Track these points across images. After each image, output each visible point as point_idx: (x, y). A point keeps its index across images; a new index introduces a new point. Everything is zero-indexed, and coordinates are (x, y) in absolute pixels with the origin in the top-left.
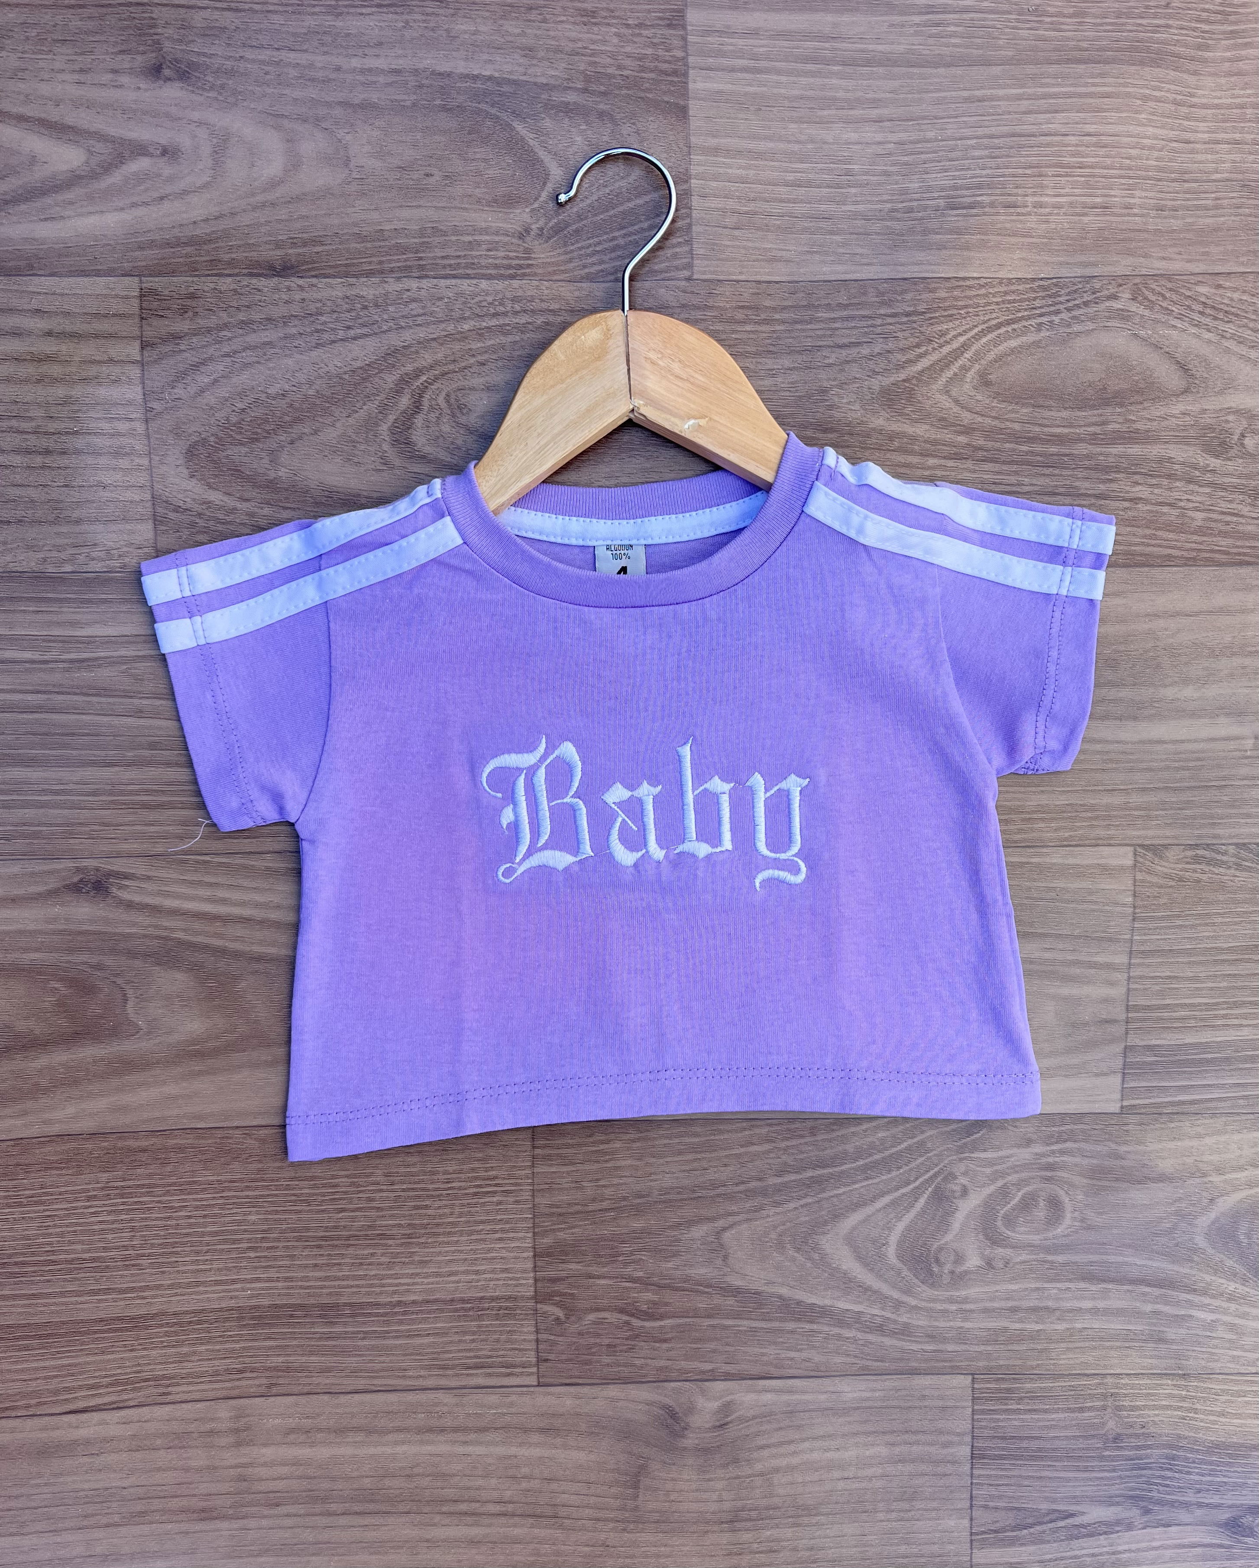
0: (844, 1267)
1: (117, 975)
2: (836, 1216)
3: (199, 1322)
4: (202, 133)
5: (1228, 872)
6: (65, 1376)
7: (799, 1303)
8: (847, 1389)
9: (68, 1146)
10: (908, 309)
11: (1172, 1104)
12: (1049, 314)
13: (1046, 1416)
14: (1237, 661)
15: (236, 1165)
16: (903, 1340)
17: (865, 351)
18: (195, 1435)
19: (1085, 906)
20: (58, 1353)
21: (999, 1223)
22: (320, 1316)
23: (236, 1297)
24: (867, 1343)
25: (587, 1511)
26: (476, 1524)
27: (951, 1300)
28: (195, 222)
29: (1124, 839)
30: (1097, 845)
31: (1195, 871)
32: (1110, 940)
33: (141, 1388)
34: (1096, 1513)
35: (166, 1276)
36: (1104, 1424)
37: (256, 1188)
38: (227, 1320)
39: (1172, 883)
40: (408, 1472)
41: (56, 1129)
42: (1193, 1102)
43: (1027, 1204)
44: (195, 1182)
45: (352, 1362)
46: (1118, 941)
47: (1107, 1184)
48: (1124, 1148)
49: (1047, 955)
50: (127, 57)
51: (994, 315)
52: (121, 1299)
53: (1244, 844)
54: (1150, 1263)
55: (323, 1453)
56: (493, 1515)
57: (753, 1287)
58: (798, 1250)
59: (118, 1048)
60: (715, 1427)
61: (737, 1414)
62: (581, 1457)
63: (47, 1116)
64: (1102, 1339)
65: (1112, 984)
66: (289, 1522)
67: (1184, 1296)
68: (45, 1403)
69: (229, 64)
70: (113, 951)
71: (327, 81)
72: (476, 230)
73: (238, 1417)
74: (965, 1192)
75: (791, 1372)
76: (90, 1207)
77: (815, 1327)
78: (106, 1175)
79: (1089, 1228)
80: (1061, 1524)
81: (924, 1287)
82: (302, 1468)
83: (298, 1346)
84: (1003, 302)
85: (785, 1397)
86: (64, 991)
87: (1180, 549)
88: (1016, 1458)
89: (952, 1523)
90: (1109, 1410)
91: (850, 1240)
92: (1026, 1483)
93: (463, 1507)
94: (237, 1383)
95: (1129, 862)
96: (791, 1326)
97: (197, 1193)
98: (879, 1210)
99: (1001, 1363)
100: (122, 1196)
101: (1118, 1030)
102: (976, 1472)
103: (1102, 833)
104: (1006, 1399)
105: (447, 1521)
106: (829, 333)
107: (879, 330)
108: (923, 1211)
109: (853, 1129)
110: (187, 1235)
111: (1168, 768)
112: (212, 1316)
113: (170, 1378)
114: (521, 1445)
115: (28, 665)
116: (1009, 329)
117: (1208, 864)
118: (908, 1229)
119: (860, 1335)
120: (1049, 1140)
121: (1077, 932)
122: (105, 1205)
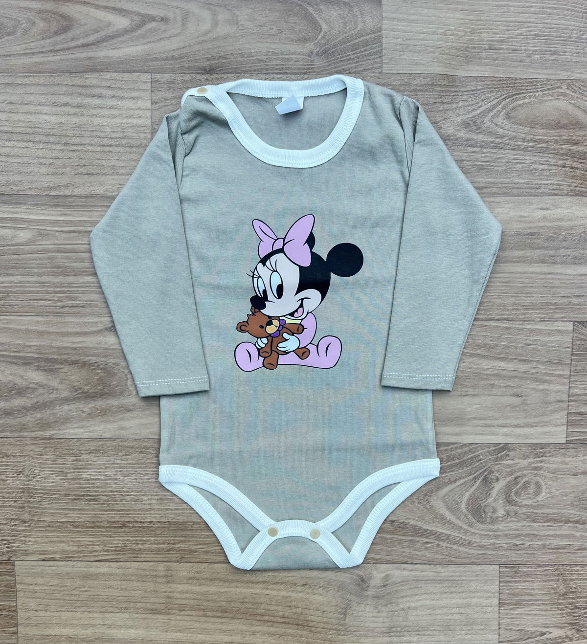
0: (441, 512)
2: (438, 488)
3: (151, 527)
6: (94, 545)
7: (420, 528)
8: (443, 570)
10: (473, 88)
12: (533, 92)
13: (532, 584)
16: (469, 548)
17: (455, 105)
18: (149, 577)
20: (92, 535)
23: (168, 517)
24: (452, 549)
26: (272, 626)
27: (490, 530)
28: (174, 50)
29: (569, 318)
32: (561, 364)
33: (126, 553)
36: (558, 587)
38: (163, 527)
41: (95, 435)
43: (526, 486)
46: (565, 364)
48: (567, 459)
49: (534, 370)
51: (511, 91)
52: (118, 514)
55: (204, 589)
56: (280, 623)
57: (400, 519)
58: (420, 503)
59: (123, 401)
63: (91, 429)
64: (558, 549)
65: (563, 384)
66: (188, 618)
68: (86, 556)
72: (290, 53)
73: (167, 571)
75: (416, 561)
76: (106, 472)
77: (427, 540)
79: (553, 497)
81: (478, 524)
82: (195, 595)
83: (195, 541)
84: (514, 86)
85: (414, 573)
86: (102, 374)
88: (519, 604)
89: (490, 636)
90: (561, 581)
91: (444, 500)
92: (524, 617)
93: (266, 618)
94: (167, 556)
95: (571, 328)
96: (417, 539)
98: (457, 487)
99: (513, 559)
100: (120, 468)
101: (565, 405)
102: (500, 611)
103: (558, 315)
106: (440, 97)
107: (460, 97)
108: (478, 488)
109: (446, 448)
112: (157, 525)
114: (293, 591)
116: (518, 97)
118: (471, 496)
119: (448, 545)
120: (535, 456)
121: (546, 360)
122: (113, 472)
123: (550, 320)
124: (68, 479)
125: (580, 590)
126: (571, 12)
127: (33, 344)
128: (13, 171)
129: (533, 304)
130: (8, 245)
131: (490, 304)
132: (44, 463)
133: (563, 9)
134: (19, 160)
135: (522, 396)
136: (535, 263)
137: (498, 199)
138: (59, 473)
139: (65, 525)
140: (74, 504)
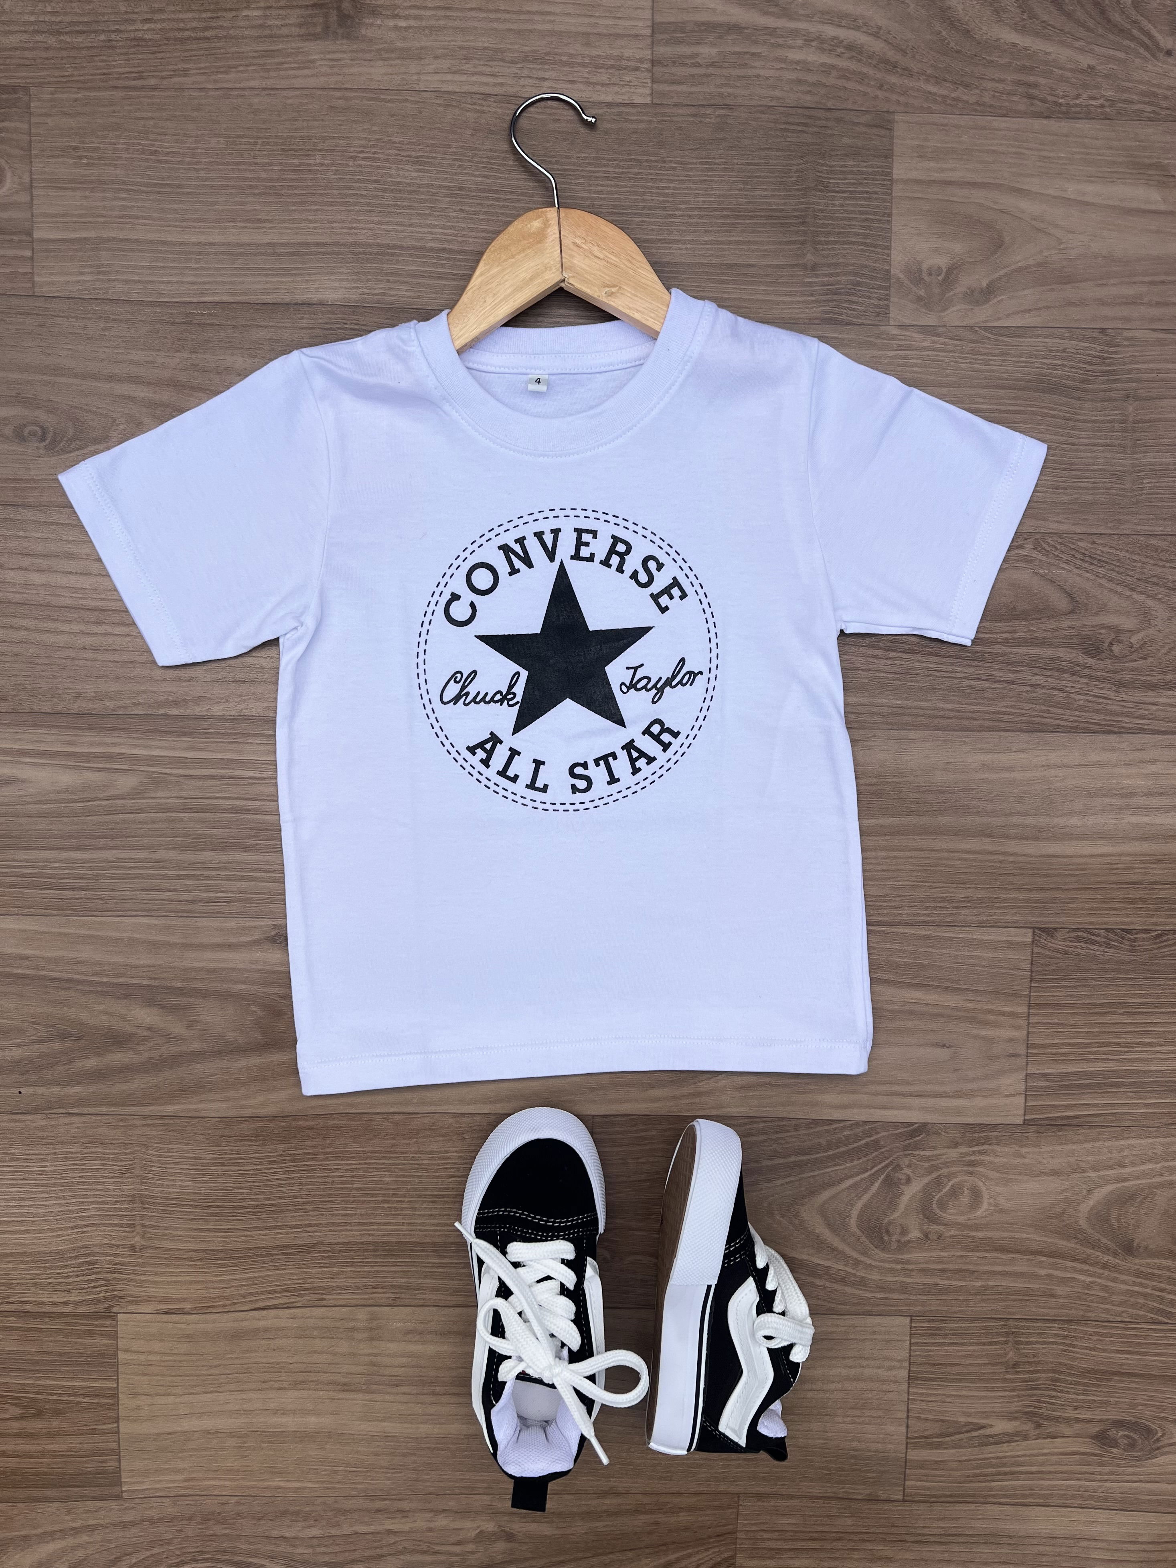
0: (817, 1232)
2: (812, 1192)
3: (346, 1251)
5: (1099, 948)
6: (250, 1285)
9: (258, 1125)
11: (1063, 1118)
13: (964, 1348)
14: (1107, 800)
15: (376, 1141)
16: (860, 1289)
18: (341, 1330)
19: (996, 970)
20: (246, 1269)
21: (934, 1206)
22: (433, 1251)
23: (373, 1235)
24: (832, 1288)
29: (1026, 923)
30: (1007, 927)
31: (1077, 947)
32: (1013, 995)
33: (304, 1294)
34: (1001, 1426)
35: (324, 1217)
36: (1006, 1354)
37: (390, 1158)
39: (1060, 956)
41: (248, 1112)
42: (1077, 1117)
43: (955, 1192)
44: (347, 1152)
46: (1020, 995)
47: (1012, 1176)
48: (1024, 1150)
49: (970, 1005)
52: (291, 1233)
53: (1112, 929)
54: (1045, 1238)
55: (431, 1349)
58: (783, 1216)
63: (242, 1102)
64: (1008, 1293)
65: (1017, 1028)
67: (1068, 1263)
68: (237, 1303)
73: (371, 1320)
74: (909, 1180)
76: (270, 1169)
78: (283, 1146)
79: (1001, 1211)
80: (975, 1434)
81: (877, 1251)
86: (260, 1013)
87: (1066, 720)
88: (941, 1380)
89: (893, 1429)
90: (1010, 1344)
91: (822, 1211)
92: (949, 1400)
94: (371, 1296)
95: (1029, 939)
97: (348, 1160)
98: (843, 1190)
99: (933, 1308)
100: (294, 1161)
101: (1021, 1061)
102: (911, 1390)
103: (1010, 918)
104: (934, 1334)
108: (878, 1193)
109: (826, 1128)
110: (341, 1189)
111: (1059, 875)
115: (250, 781)
117: (1087, 943)
118: (866, 1206)
119: (828, 1284)
120: (971, 1143)
121: (991, 989)
122: (281, 1168)
123: (996, 925)
124: (206, 1182)
125: (1042, 1359)
126: (1047, 419)
127: (142, 962)
128: (107, 676)
129: (967, 900)
130: (99, 799)
131: (898, 899)
132: (166, 1157)
133: (1033, 413)
134: (117, 657)
135: (950, 1046)
136: (973, 836)
137: (912, 734)
138: (192, 1172)
139: (202, 1255)
140: (217, 1221)
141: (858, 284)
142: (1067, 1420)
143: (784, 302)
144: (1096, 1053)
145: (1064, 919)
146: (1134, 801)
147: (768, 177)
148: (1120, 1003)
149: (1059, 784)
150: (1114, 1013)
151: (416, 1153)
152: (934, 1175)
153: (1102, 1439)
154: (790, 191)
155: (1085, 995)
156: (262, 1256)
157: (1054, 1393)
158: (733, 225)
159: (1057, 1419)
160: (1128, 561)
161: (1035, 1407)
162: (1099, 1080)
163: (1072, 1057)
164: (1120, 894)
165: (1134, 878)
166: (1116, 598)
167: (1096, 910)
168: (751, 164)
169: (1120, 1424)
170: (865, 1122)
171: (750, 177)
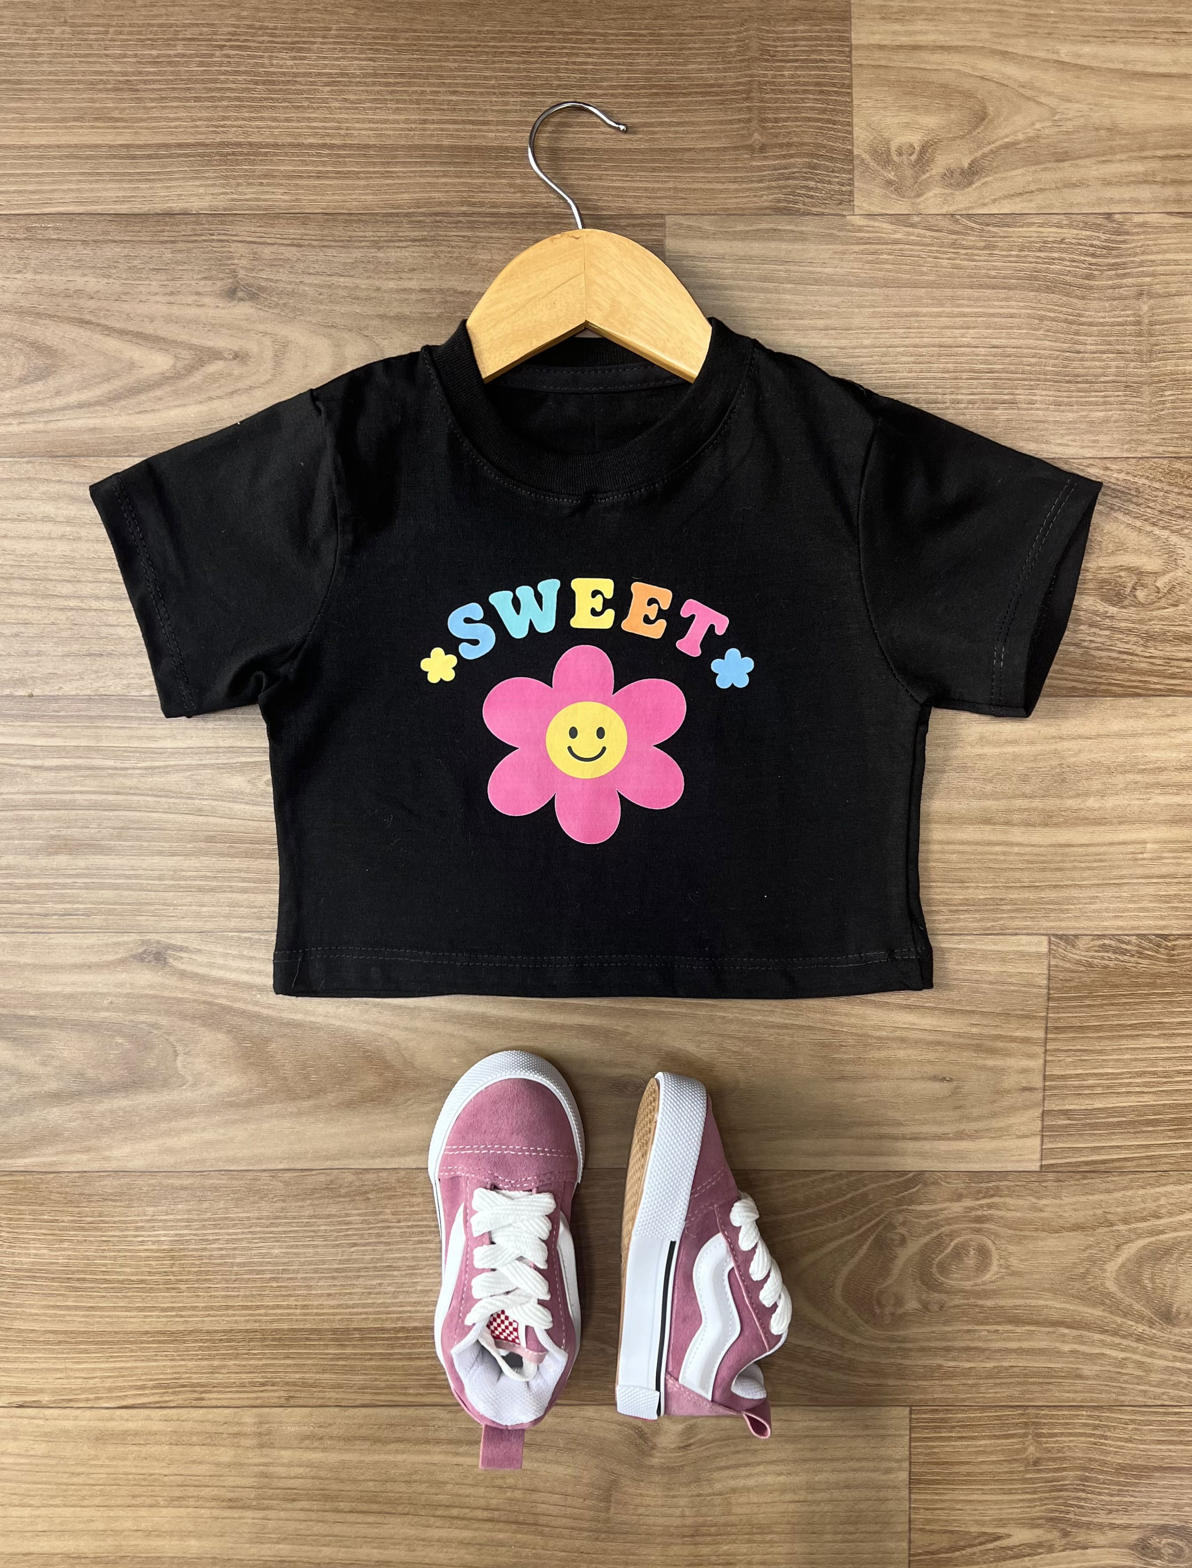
1: (169, 1034)
4: (267, 341)
5: (1132, 959)
9: (123, 1181)
11: (1087, 1163)
14: (1131, 777)
19: (1005, 987)
21: (935, 1270)
22: (332, 1340)
25: (564, 1520)
30: (1016, 934)
31: (1103, 958)
34: (1021, 1536)
35: (201, 1299)
39: (1083, 969)
40: (407, 1479)
42: (1104, 1162)
44: (227, 1218)
45: (359, 1379)
47: (1027, 1233)
50: (210, 282)
53: (1144, 935)
54: (1067, 1306)
60: (680, 1448)
61: (699, 1436)
62: (560, 1471)
67: (1097, 1336)
69: (290, 287)
70: (168, 1013)
71: (368, 299)
74: (903, 1241)
80: (990, 1546)
87: (1082, 682)
97: (229, 1228)
104: (939, 1427)
105: (439, 1523)
111: (1076, 868)
113: (203, 1386)
117: (1114, 953)
141: (814, 167)
142: (1100, 1527)
143: (727, 190)
144: (1129, 1085)
145: (1085, 924)
146: (1162, 778)
147: (701, 49)
148: (1155, 1023)
149: (1073, 759)
150: (1148, 1036)
151: (310, 1217)
152: (935, 1234)
153: (1143, 1548)
154: (729, 62)
155: (1113, 1016)
156: (131, 1343)
157: (1083, 1495)
158: (664, 104)
159: (1088, 1526)
160: (1148, 490)
161: (1062, 1512)
162: (1131, 1117)
163: (1099, 1090)
164: (1151, 890)
165: (1164, 870)
166: (1134, 535)
167: (1123, 912)
168: (682, 35)
169: (1163, 1530)
170: (850, 1172)
171: (681, 49)
